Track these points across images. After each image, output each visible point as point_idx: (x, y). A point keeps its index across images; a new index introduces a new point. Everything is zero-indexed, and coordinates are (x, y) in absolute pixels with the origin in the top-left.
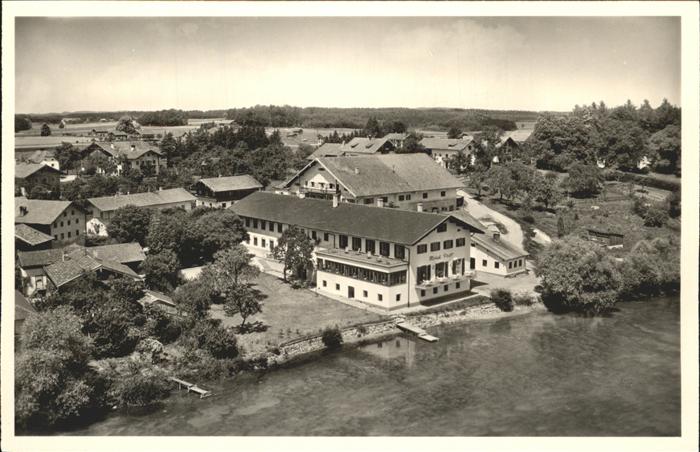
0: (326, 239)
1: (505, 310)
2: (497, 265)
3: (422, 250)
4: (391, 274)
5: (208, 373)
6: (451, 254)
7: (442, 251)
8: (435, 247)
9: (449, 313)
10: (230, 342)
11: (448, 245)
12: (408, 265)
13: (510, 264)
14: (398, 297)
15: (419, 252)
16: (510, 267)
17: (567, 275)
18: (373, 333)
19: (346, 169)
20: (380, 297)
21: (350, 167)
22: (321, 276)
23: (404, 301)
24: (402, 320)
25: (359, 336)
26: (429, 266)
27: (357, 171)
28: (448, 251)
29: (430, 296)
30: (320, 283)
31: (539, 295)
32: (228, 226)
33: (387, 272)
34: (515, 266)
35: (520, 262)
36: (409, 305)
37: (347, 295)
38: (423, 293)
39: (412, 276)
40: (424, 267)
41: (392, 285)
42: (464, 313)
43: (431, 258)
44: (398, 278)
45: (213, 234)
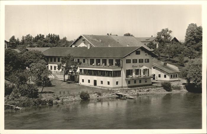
0: (84, 62)
1: (168, 91)
2: (165, 76)
3: (128, 61)
4: (114, 71)
5: (24, 103)
6: (143, 66)
7: (138, 64)
8: (135, 61)
9: (141, 90)
10: (35, 90)
11: (141, 61)
12: (122, 68)
13: (172, 75)
14: (117, 83)
15: (127, 63)
16: (171, 77)
17: (197, 73)
18: (104, 96)
19: (96, 40)
20: (109, 83)
21: (97, 39)
22: (81, 77)
23: (120, 85)
24: (119, 92)
25: (98, 97)
26: (132, 70)
27: (100, 41)
28: (141, 64)
29: (132, 84)
30: (81, 81)
31: (184, 86)
32: (37, 56)
33: (112, 70)
34: (174, 77)
35: (176, 75)
36: (122, 87)
37: (93, 84)
38: (129, 82)
39: (123, 73)
40: (130, 70)
41: (114, 76)
42: (148, 91)
43: (133, 66)
44: (117, 74)
45: (30, 59)
